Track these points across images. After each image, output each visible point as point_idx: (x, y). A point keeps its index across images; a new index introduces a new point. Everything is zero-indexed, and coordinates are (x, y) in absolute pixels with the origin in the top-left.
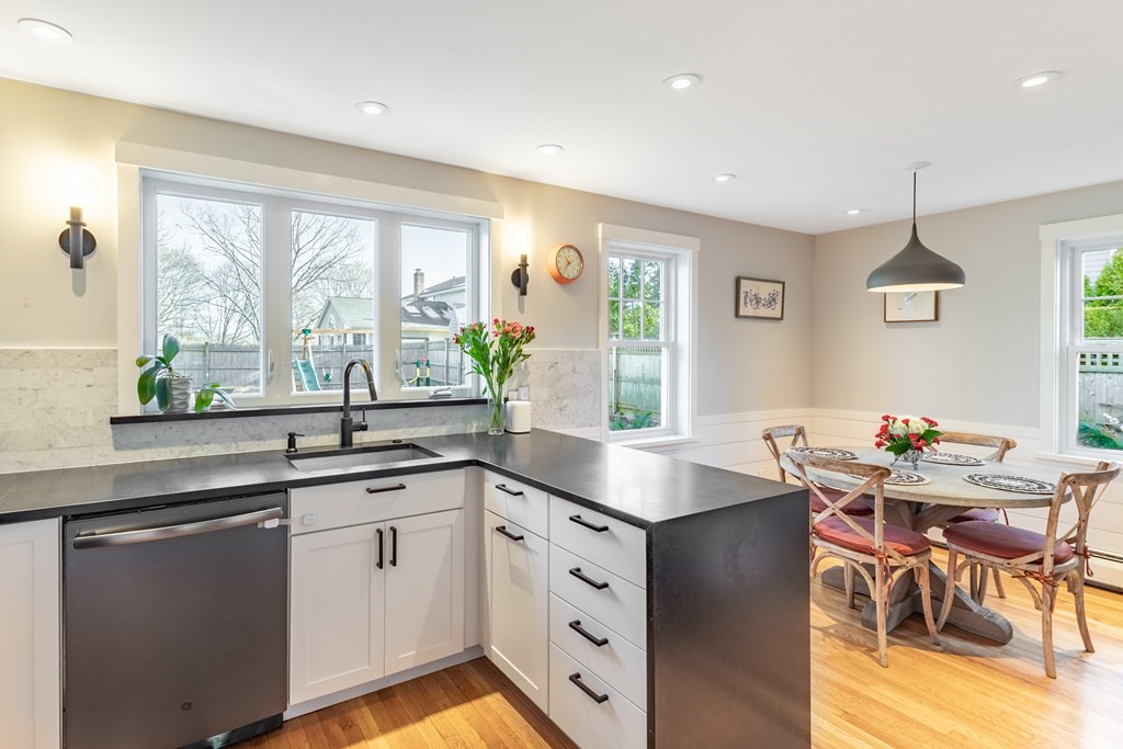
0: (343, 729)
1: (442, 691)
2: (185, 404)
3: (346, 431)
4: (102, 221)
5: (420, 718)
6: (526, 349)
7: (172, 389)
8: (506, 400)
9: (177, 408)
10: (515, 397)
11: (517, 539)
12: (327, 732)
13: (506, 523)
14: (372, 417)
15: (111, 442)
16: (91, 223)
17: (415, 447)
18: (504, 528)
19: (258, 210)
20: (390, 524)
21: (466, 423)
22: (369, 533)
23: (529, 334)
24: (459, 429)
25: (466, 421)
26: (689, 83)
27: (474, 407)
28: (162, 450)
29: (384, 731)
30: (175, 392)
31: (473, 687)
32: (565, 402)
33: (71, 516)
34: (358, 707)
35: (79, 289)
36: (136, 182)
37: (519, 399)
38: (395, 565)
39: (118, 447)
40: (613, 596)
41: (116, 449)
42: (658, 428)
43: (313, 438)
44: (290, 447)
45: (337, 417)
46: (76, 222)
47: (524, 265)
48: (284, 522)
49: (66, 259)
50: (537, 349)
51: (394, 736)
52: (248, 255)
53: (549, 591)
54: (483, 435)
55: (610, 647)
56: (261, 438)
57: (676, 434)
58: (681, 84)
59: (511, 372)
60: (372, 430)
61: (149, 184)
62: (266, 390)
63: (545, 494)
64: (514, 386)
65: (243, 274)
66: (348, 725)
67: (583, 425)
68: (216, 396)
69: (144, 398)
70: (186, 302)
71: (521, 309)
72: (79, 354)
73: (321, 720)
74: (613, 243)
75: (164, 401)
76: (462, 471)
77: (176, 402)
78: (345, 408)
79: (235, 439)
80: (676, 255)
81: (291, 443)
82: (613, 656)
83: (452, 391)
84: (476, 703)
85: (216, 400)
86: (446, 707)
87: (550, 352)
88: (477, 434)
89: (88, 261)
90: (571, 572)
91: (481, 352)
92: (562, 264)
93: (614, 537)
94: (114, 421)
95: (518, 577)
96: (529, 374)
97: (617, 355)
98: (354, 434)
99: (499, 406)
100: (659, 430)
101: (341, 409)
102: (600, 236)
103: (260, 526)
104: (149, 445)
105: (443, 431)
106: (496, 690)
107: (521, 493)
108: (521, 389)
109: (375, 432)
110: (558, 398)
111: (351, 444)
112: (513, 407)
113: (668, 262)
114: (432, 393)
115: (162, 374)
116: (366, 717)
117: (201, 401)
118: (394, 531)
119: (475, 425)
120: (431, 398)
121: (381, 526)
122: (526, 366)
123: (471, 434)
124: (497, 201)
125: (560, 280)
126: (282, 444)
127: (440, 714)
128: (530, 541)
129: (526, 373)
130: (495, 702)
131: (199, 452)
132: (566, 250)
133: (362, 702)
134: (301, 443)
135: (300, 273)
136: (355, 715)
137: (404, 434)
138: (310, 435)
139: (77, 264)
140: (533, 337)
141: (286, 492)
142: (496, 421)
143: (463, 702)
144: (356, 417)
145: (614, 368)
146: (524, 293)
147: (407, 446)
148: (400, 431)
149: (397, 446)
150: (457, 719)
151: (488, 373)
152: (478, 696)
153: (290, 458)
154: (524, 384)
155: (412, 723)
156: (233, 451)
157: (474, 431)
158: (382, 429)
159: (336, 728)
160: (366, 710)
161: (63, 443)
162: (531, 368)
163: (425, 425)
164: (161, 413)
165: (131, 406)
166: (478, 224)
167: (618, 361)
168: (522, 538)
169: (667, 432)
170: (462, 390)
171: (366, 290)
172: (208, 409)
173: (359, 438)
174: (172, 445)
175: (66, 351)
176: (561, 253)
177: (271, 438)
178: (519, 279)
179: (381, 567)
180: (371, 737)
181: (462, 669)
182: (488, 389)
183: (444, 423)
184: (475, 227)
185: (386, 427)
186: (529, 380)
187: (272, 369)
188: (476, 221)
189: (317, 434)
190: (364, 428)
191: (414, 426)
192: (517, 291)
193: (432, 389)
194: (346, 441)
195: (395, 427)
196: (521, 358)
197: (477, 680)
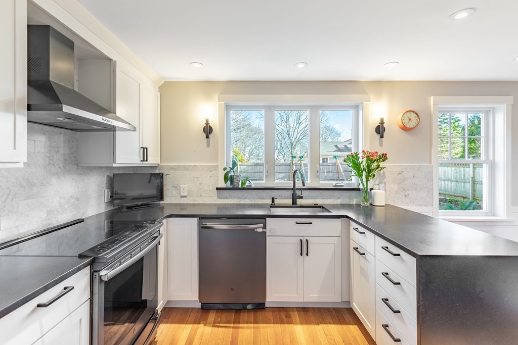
0: (286, 317)
1: (330, 317)
2: (239, 184)
3: (294, 198)
4: (214, 123)
5: (317, 324)
6: (382, 164)
7: (234, 179)
8: (371, 189)
9: (236, 186)
10: (377, 188)
11: (361, 254)
12: (280, 316)
13: (358, 247)
14: (305, 193)
15: (216, 196)
16: (211, 123)
17: (323, 207)
18: (357, 248)
19: (263, 112)
20: (306, 238)
21: (350, 199)
22: (297, 240)
23: (384, 157)
24: (347, 201)
25: (350, 198)
26: (467, 14)
27: (354, 192)
28: (231, 200)
29: (301, 323)
30: (235, 180)
31: (344, 319)
32: (408, 192)
33: (202, 218)
34: (293, 311)
35: (208, 145)
36: (223, 107)
37: (379, 189)
38: (307, 255)
39: (219, 198)
40: (402, 290)
41: (218, 198)
42: (481, 211)
43: (282, 200)
44: (272, 203)
45: (291, 192)
46: (207, 124)
47: (382, 123)
48: (264, 230)
49: (205, 135)
50: (390, 165)
51: (305, 327)
52: (281, 127)
53: (375, 282)
54: (358, 205)
55: (401, 315)
56: (263, 199)
57: (494, 215)
58: (462, 15)
59: (374, 176)
60: (306, 199)
61: (228, 107)
62: (266, 181)
63: (374, 235)
64: (377, 183)
65: (279, 135)
66: (288, 316)
67: (421, 205)
68: (248, 182)
69: (226, 182)
70: (260, 147)
71: (381, 145)
72: (208, 166)
73: (279, 311)
74: (440, 106)
75: (232, 182)
76: (339, 220)
77: (235, 183)
78: (294, 189)
79: (254, 198)
80: (494, 108)
81: (273, 201)
82: (402, 319)
83: (344, 184)
84: (344, 326)
85: (247, 183)
86: (330, 323)
87: (398, 166)
88: (356, 205)
89: (210, 136)
90: (382, 274)
91: (357, 166)
92: (406, 121)
93: (402, 259)
94: (217, 189)
95: (364, 273)
96: (385, 177)
97: (474, 168)
98: (298, 200)
99: (366, 192)
100: (481, 213)
101: (292, 189)
102: (432, 103)
103: (255, 230)
104: (227, 198)
105: (339, 202)
106: (355, 324)
107: (364, 233)
108: (380, 184)
109: (307, 200)
110: (404, 190)
111: (296, 204)
112: (374, 193)
113: (487, 113)
114: (334, 185)
115: (231, 173)
116: (296, 316)
117: (243, 184)
118: (307, 241)
119: (355, 200)
120: (334, 186)
121: (302, 238)
122: (384, 173)
123: (353, 204)
124: (367, 94)
125: (405, 129)
126: (270, 202)
127: (326, 325)
128: (368, 256)
129: (384, 176)
130: (354, 329)
131: (242, 202)
132: (408, 113)
133: (295, 309)
134: (277, 202)
135: (301, 133)
136: (292, 313)
137: (319, 202)
138: (281, 199)
139: (207, 137)
140: (386, 158)
141: (265, 219)
142: (366, 200)
143: (339, 324)
144: (298, 193)
145: (471, 176)
146: (382, 137)
147: (320, 207)
148: (318, 200)
149: (316, 206)
150: (334, 330)
151: (361, 176)
152: (346, 324)
153: (271, 207)
154: (383, 182)
155: (314, 324)
156: (253, 202)
157: (354, 203)
158: (310, 199)
159: (283, 316)
160: (296, 313)
161: (204, 195)
162: (386, 174)
163: (330, 199)
164: (231, 187)
165: (222, 184)
166: (358, 106)
167: (474, 172)
168: (364, 254)
169: (487, 214)
170: (350, 184)
171: (329, 138)
172: (245, 186)
173: (299, 202)
174: (234, 198)
175: (205, 165)
176: (405, 115)
177: (266, 199)
178: (380, 130)
179: (302, 255)
180: (296, 324)
181: (341, 310)
182: (361, 184)
183: (339, 198)
184: (356, 107)
185: (312, 198)
186: (385, 180)
187: (267, 173)
188: (357, 104)
189: (283, 199)
190: (302, 198)
191: (325, 199)
192: (378, 136)
193: (334, 183)
194: (294, 202)
195: (316, 198)
196: (379, 169)
197: (347, 317)
